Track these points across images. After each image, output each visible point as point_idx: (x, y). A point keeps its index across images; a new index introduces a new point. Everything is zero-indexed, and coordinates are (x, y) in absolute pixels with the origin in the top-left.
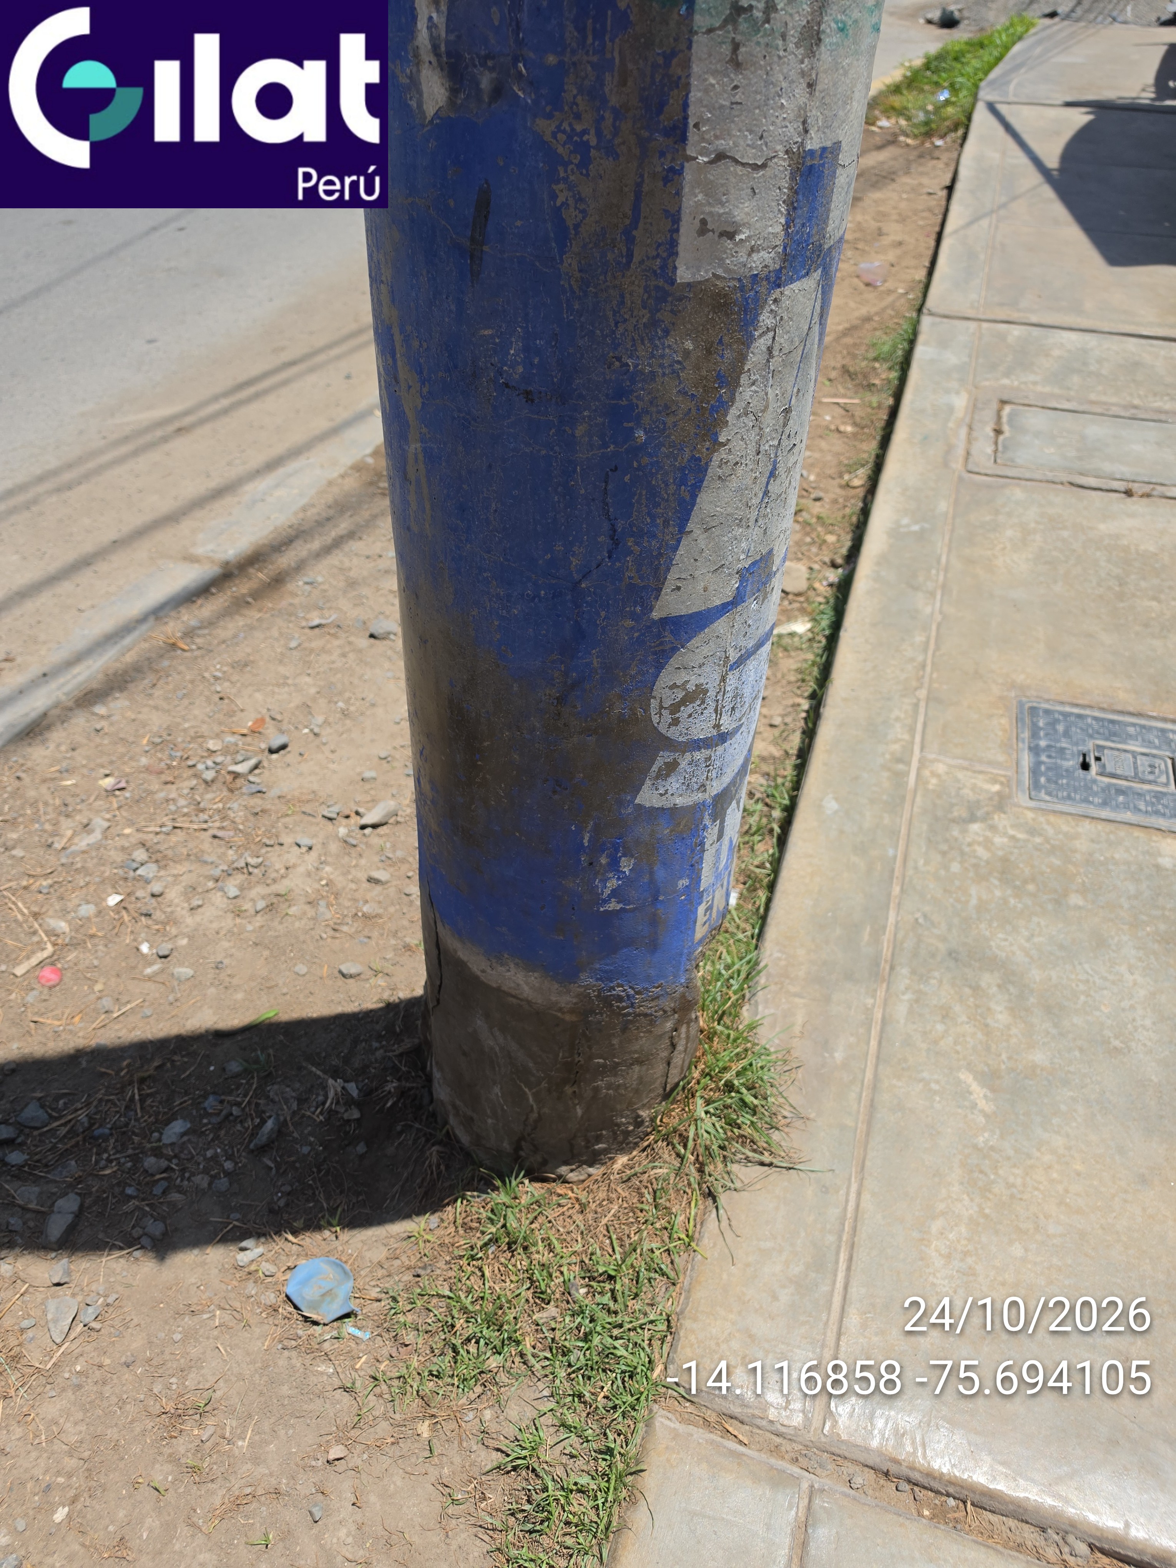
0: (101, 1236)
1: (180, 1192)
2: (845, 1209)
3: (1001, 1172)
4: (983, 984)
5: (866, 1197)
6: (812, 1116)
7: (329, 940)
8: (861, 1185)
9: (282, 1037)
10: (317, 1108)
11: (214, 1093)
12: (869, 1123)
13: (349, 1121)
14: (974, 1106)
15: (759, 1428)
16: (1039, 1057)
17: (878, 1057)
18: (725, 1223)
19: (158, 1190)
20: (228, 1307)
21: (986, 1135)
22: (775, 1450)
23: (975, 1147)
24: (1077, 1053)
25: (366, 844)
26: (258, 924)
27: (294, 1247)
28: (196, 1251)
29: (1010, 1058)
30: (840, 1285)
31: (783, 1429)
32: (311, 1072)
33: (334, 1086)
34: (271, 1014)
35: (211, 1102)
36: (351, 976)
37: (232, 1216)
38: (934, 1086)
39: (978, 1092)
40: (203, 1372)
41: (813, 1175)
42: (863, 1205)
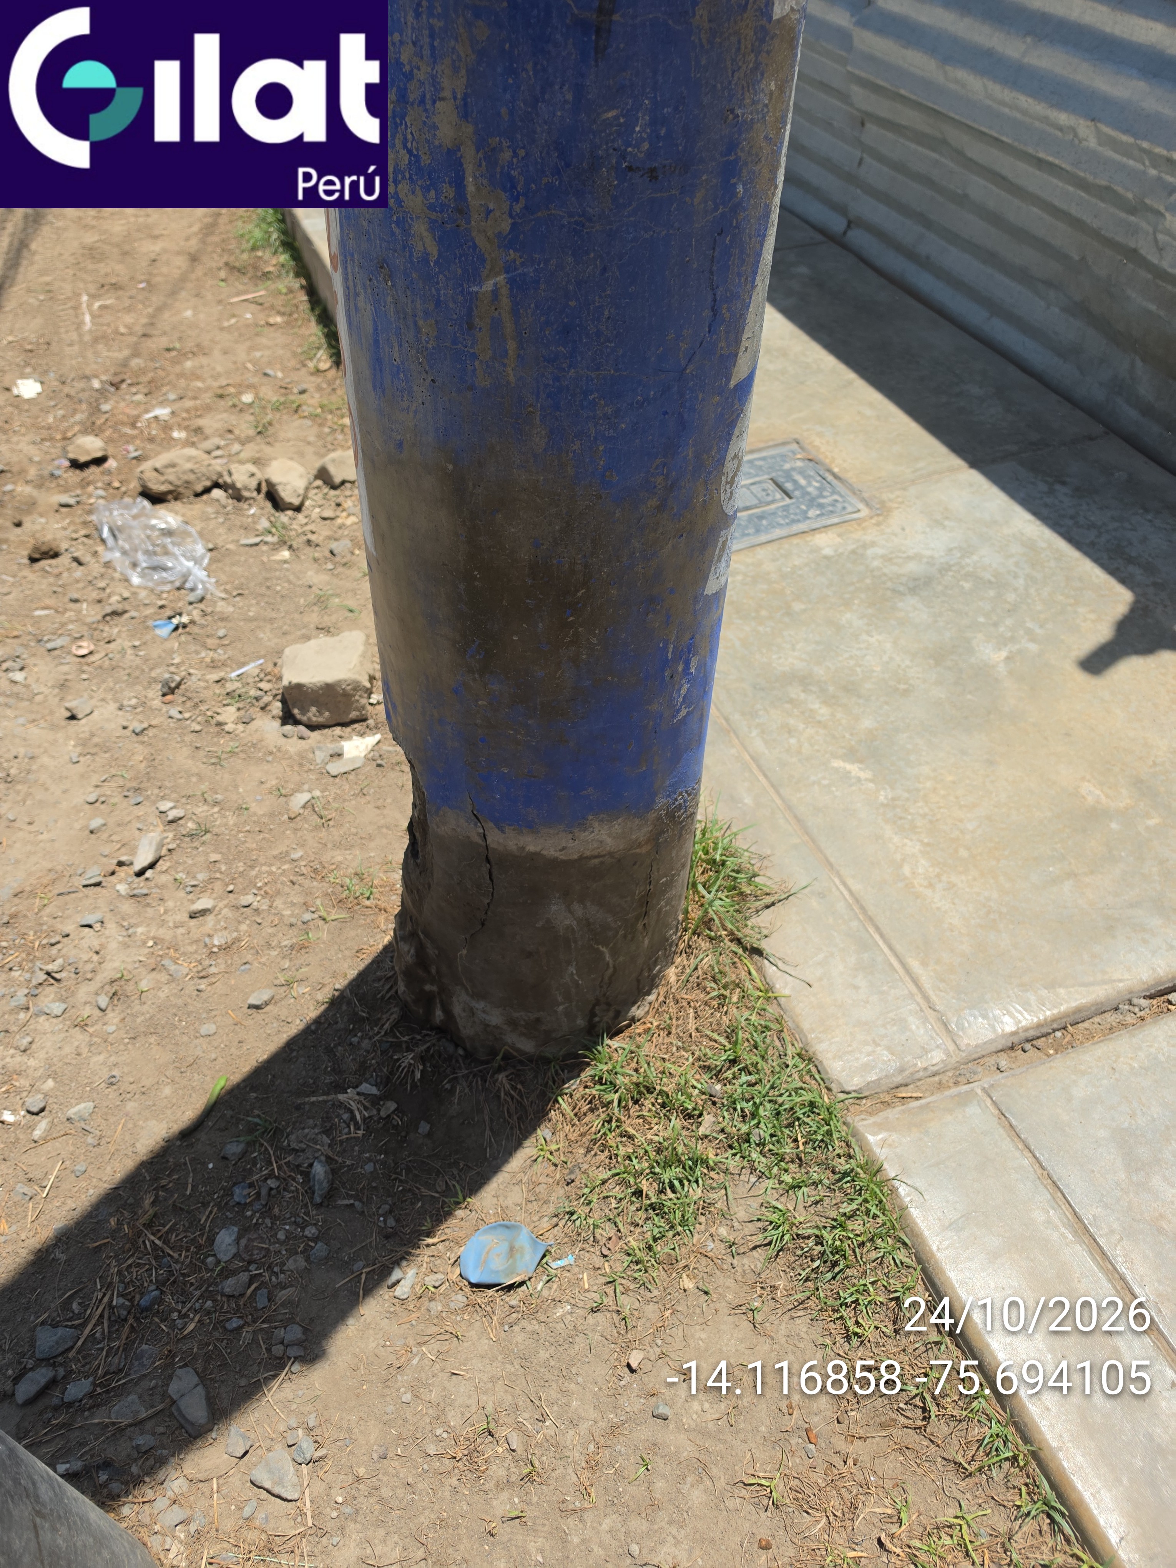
0: (243, 1382)
1: (284, 1288)
2: (845, 899)
3: (911, 811)
4: (793, 696)
5: (850, 882)
6: (769, 852)
7: (209, 988)
8: (840, 876)
9: (253, 1095)
10: (349, 1126)
11: (235, 1184)
12: (807, 832)
13: (389, 1116)
14: (859, 780)
15: (919, 1080)
16: (867, 723)
17: (773, 786)
18: (780, 964)
19: (261, 1301)
20: (427, 1338)
21: (882, 793)
22: (940, 1086)
23: (882, 805)
24: (886, 707)
25: (157, 886)
26: (116, 1021)
27: (440, 1246)
28: (351, 1321)
29: (852, 734)
30: (886, 950)
31: (935, 1068)
32: (313, 1103)
33: (348, 1097)
34: (222, 1083)
35: (239, 1194)
36: (267, 1004)
37: (355, 1268)
38: (825, 782)
39: (854, 769)
40: (457, 1404)
41: (806, 891)
42: (853, 888)
